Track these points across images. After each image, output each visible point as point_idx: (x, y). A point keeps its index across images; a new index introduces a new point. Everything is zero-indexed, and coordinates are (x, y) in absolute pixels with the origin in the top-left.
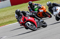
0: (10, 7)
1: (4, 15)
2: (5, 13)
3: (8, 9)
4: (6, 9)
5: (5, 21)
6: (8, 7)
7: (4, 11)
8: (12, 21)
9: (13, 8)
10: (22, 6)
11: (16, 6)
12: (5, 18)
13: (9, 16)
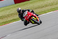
0: (13, 5)
1: (8, 14)
2: (9, 11)
3: (12, 8)
4: (10, 7)
5: (9, 19)
6: (12, 5)
7: (7, 9)
8: (16, 19)
9: (16, 6)
10: (25, 4)
11: (19, 4)
12: (8, 16)
13: (13, 14)
